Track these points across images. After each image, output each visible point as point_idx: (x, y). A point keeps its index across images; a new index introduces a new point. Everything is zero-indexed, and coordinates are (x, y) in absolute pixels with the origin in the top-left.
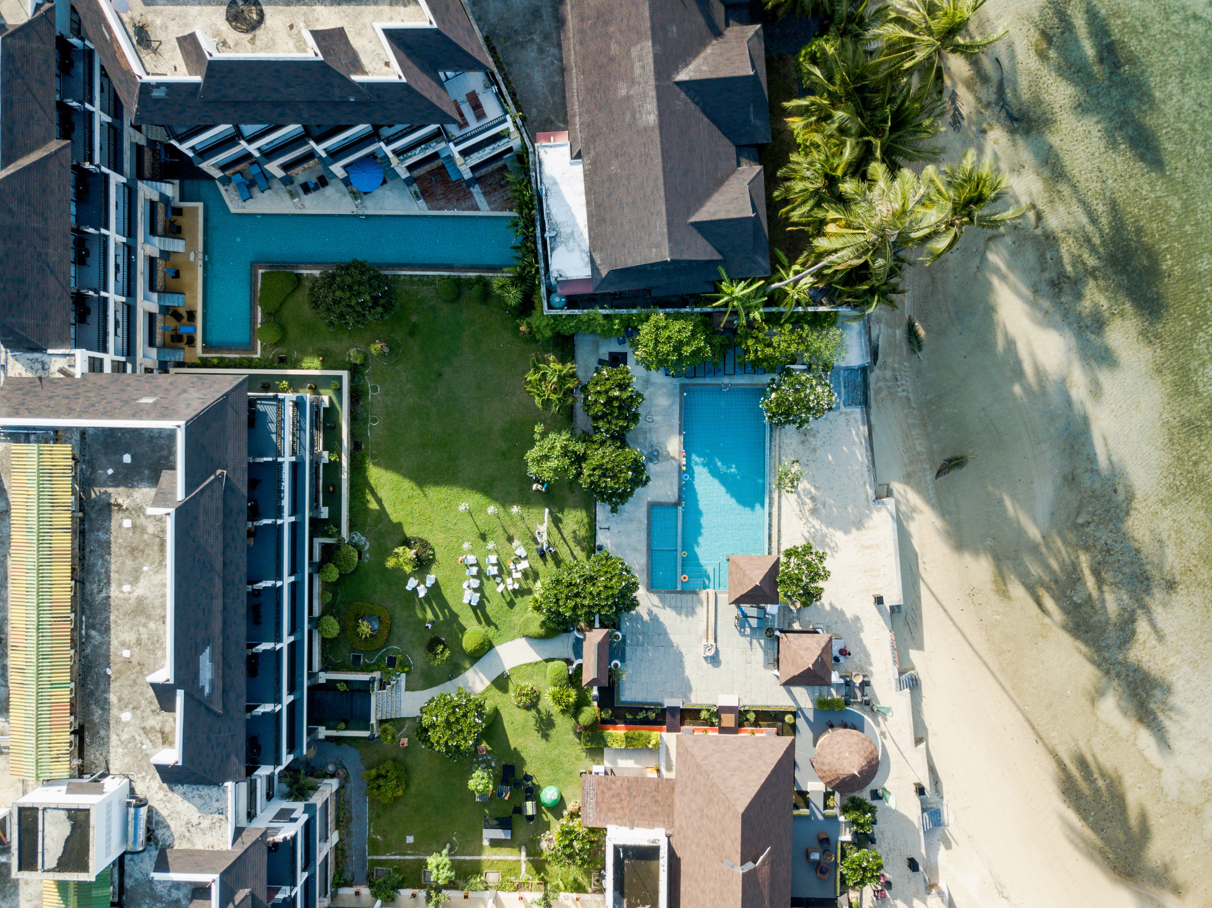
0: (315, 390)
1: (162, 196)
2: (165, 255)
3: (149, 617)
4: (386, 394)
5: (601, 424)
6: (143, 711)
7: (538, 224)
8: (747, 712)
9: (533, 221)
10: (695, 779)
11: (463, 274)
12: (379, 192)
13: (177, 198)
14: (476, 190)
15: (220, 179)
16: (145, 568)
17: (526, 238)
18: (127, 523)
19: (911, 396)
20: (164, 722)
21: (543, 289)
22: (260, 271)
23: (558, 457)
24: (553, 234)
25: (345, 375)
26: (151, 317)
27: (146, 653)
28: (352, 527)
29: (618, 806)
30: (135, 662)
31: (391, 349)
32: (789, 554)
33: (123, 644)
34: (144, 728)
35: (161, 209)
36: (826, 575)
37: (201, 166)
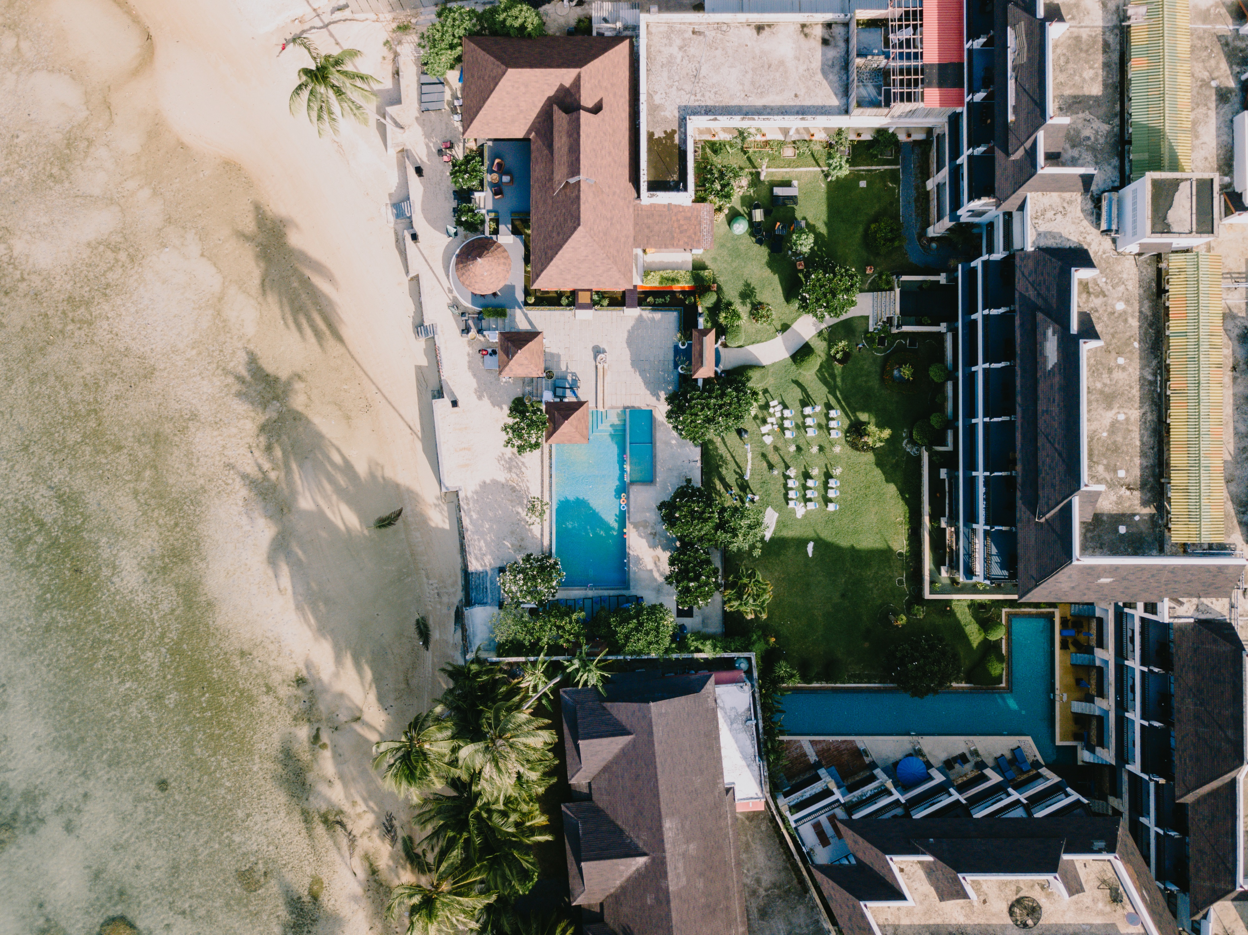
0: (954, 581)
1: (1092, 751)
2: (1089, 699)
3: (1102, 392)
4: (891, 578)
5: (703, 557)
6: (1105, 311)
7: (761, 731)
8: (568, 305)
9: (765, 732)
10: (618, 251)
11: (824, 685)
12: (899, 756)
13: (1079, 749)
14: (813, 758)
15: (1041, 766)
16: (1105, 434)
17: (770, 718)
18: (1121, 473)
19: (425, 580)
20: (1087, 301)
21: (755, 674)
22: (1003, 685)
23: (741, 527)
24: (749, 723)
25: (927, 596)
26: (1101, 644)
27: (1103, 361)
28: (919, 459)
29: (682, 222)
30: (1113, 354)
31: (886, 617)
32: (537, 445)
33: (1123, 368)
34: (1105, 296)
35: (1094, 740)
36: (505, 429)
37: (1059, 779)
